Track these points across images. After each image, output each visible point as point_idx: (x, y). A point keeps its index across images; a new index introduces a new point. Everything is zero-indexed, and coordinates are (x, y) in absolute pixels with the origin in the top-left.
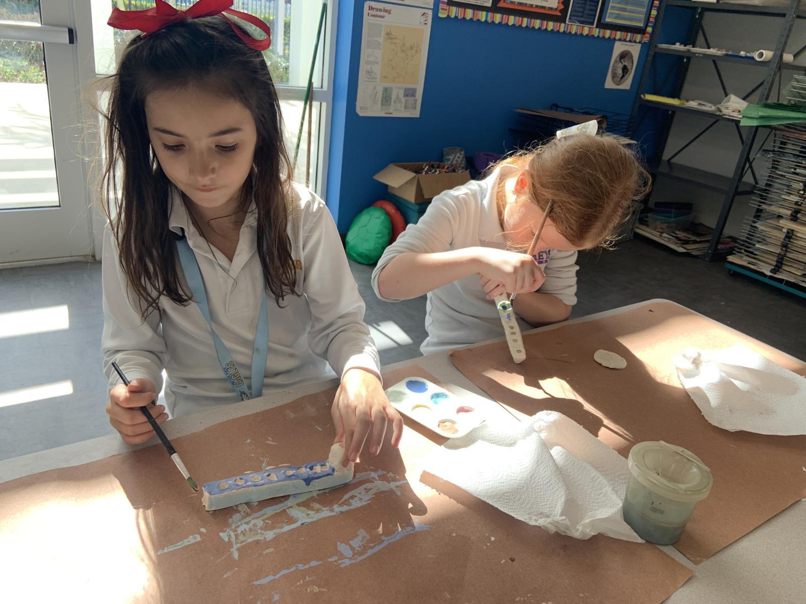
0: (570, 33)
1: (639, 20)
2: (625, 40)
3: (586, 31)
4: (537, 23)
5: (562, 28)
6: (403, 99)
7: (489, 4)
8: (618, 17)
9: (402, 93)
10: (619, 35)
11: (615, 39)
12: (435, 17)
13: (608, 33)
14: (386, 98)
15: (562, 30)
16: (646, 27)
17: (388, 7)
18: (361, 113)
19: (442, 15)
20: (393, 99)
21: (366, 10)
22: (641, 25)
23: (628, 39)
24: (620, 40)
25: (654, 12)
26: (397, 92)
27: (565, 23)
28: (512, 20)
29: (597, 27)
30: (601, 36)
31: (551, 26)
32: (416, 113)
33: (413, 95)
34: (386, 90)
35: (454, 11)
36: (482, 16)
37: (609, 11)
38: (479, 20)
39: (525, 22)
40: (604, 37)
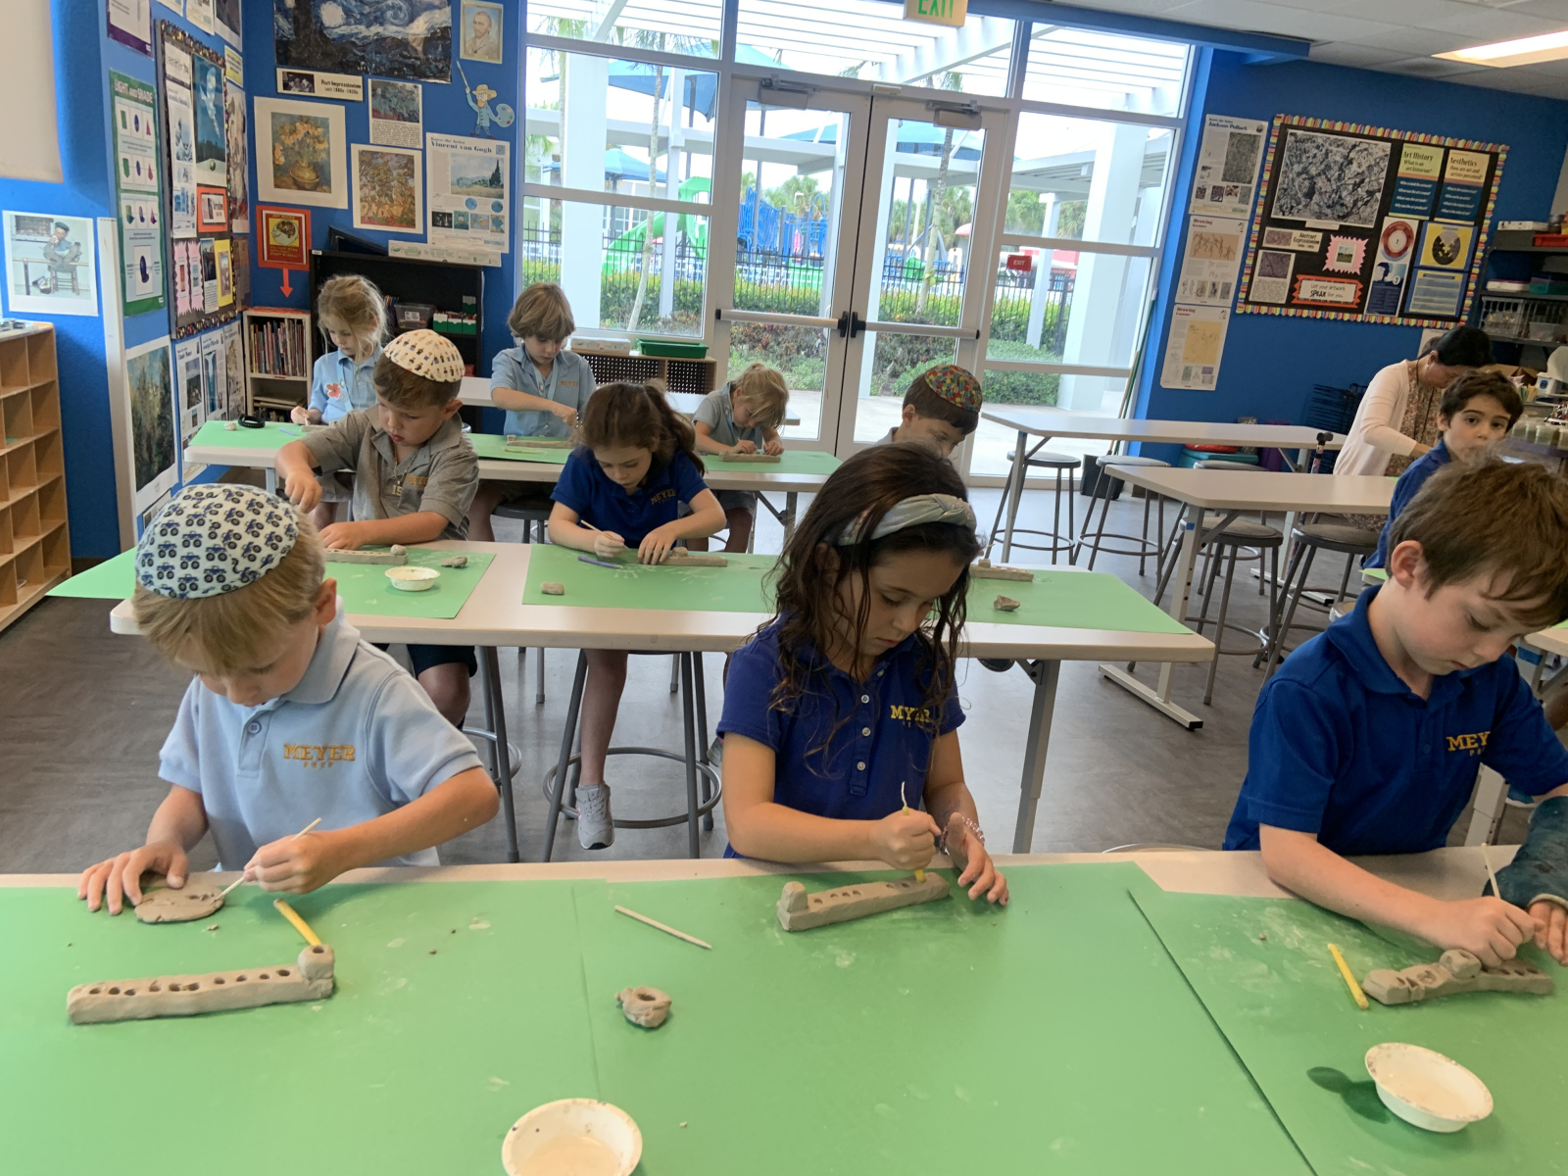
0: (1369, 322)
1: (1451, 310)
2: (1435, 328)
3: (1387, 320)
4: (1332, 315)
5: (1360, 318)
6: (1201, 376)
7: (1284, 302)
8: (1423, 307)
9: (1200, 371)
10: (1426, 323)
11: (1422, 327)
12: (1233, 314)
13: (1413, 322)
14: (1187, 374)
15: (1359, 320)
16: (1461, 314)
17: (1193, 307)
18: (1164, 385)
19: (1239, 311)
20: (1193, 374)
21: (1175, 311)
22: (1454, 314)
23: (1439, 326)
24: (1428, 327)
25: (1468, 302)
26: (1196, 370)
27: (1362, 312)
28: (1305, 313)
29: (1400, 316)
30: (1405, 323)
31: (1347, 317)
32: (1212, 387)
33: (1211, 373)
34: (1187, 368)
35: (1250, 309)
36: (1277, 311)
37: (1413, 302)
38: (1273, 315)
39: (1319, 314)
40: (1408, 326)
